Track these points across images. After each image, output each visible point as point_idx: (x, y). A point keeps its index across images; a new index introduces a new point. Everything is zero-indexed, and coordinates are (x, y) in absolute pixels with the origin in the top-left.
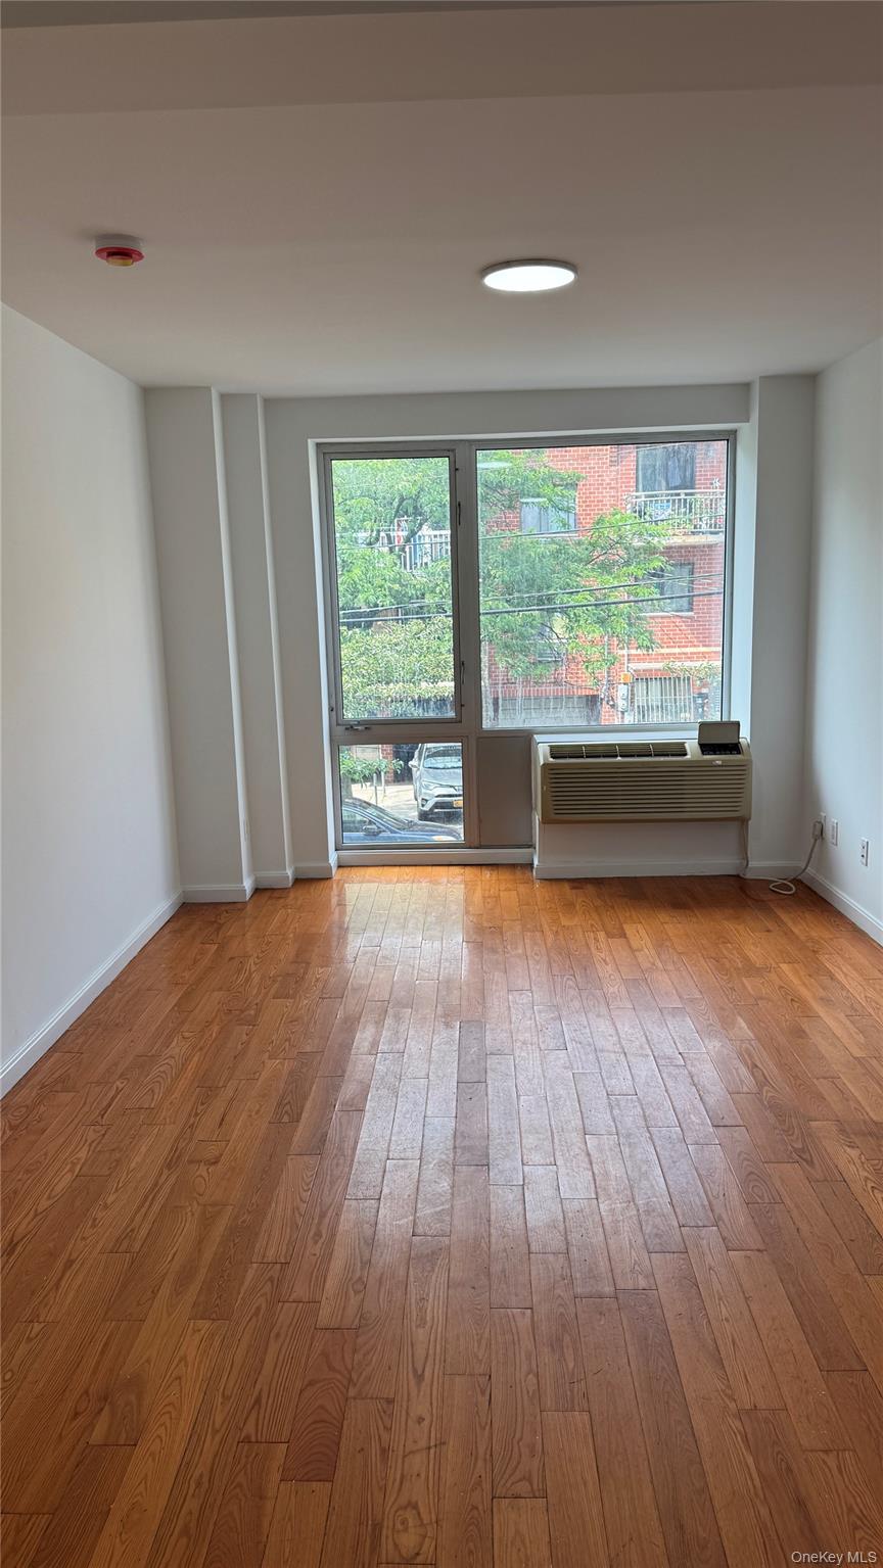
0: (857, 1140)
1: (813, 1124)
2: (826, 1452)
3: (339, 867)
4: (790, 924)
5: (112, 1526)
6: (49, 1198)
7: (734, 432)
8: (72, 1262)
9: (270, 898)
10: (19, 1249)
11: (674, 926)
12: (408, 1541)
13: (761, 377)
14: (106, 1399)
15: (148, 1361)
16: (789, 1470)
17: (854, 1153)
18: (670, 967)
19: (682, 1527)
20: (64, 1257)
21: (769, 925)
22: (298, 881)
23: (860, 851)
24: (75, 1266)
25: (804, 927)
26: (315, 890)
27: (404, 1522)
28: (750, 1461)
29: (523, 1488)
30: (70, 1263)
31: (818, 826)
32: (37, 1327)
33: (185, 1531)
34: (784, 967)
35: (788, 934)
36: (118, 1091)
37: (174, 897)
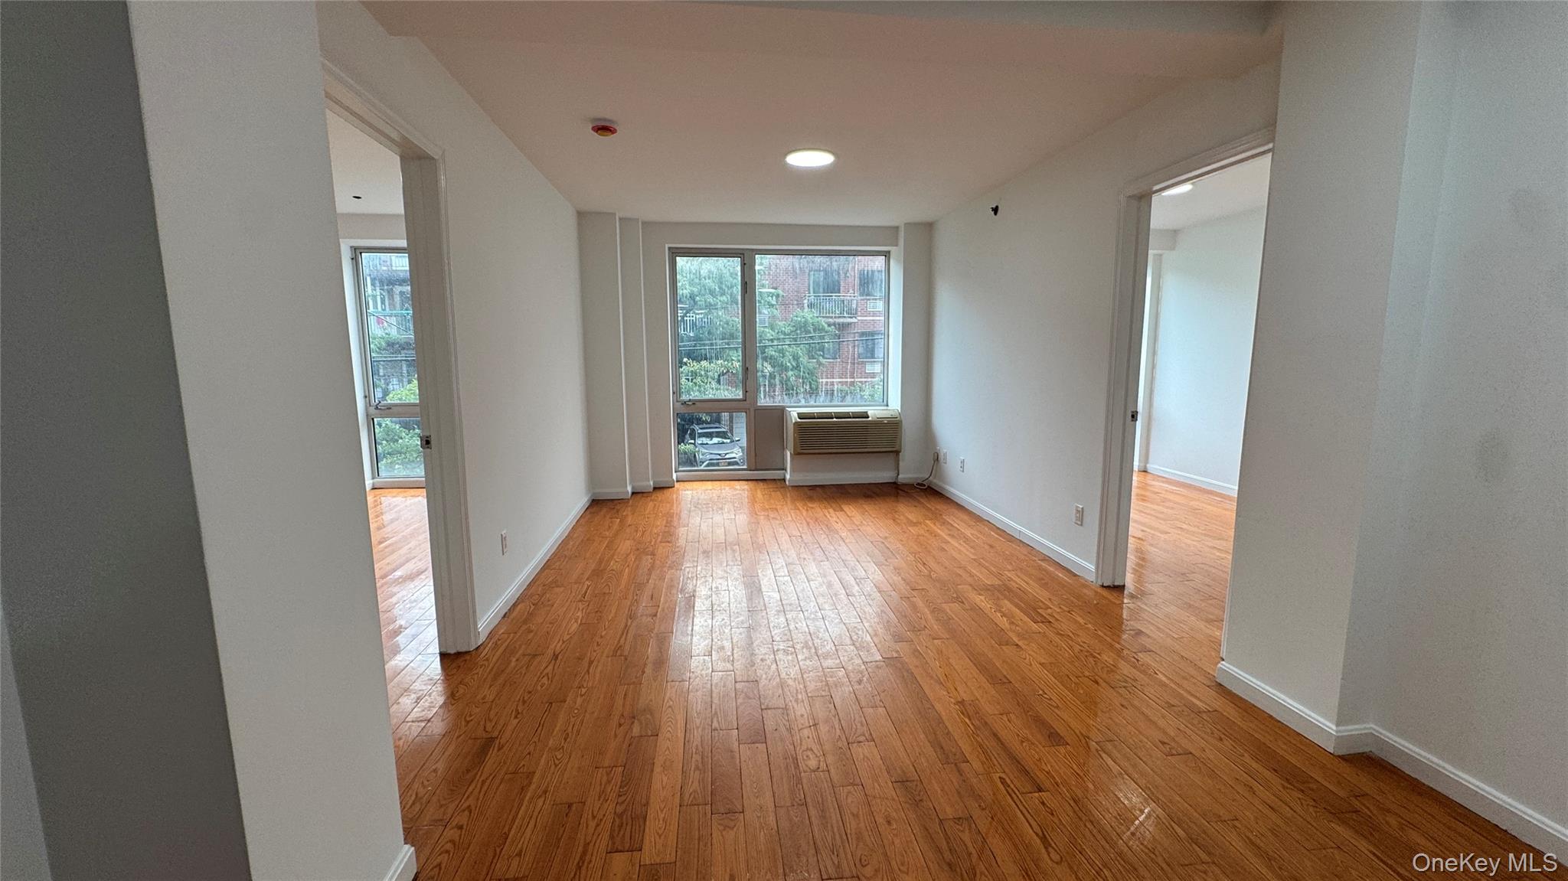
0: (982, 593)
1: (959, 587)
2: (1001, 714)
3: (677, 481)
4: (925, 503)
5: (658, 769)
6: (568, 634)
7: (889, 252)
8: (592, 662)
9: (643, 496)
10: (560, 657)
11: (869, 507)
12: (813, 763)
13: (905, 224)
14: (634, 718)
15: (651, 701)
16: (986, 723)
17: (982, 598)
18: (870, 523)
19: (942, 748)
20: (587, 660)
21: (916, 504)
22: (655, 489)
23: (960, 464)
24: (595, 663)
25: (935, 505)
26: (667, 492)
27: (807, 756)
28: (967, 720)
29: (862, 739)
30: (591, 663)
31: (936, 455)
32: (584, 690)
33: (697, 768)
34: (927, 522)
35: (925, 507)
36: (588, 587)
37: (590, 495)
